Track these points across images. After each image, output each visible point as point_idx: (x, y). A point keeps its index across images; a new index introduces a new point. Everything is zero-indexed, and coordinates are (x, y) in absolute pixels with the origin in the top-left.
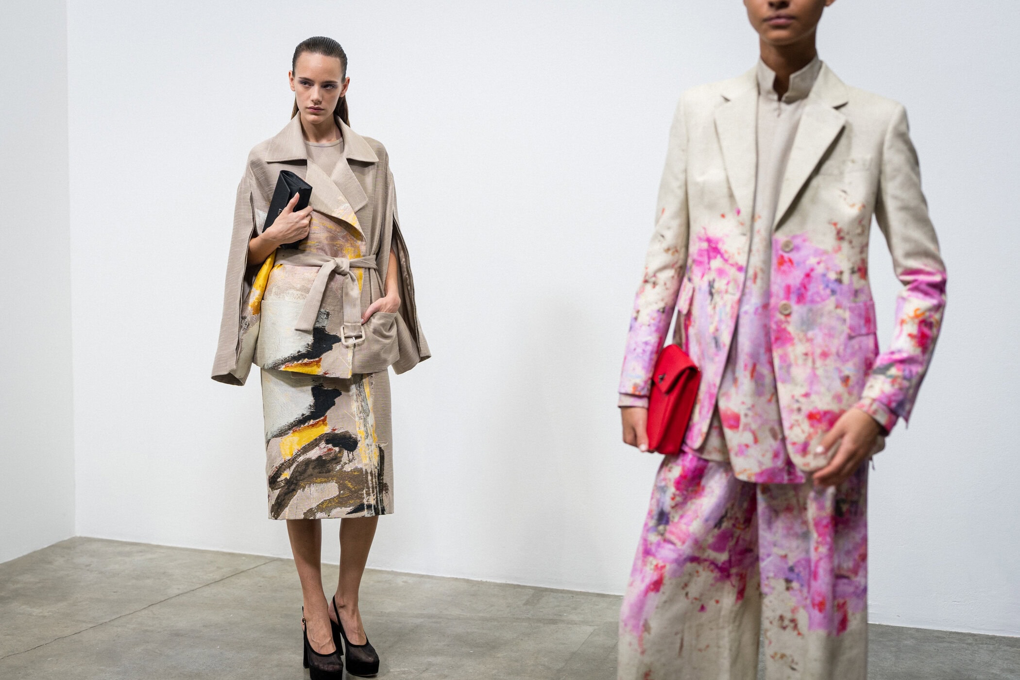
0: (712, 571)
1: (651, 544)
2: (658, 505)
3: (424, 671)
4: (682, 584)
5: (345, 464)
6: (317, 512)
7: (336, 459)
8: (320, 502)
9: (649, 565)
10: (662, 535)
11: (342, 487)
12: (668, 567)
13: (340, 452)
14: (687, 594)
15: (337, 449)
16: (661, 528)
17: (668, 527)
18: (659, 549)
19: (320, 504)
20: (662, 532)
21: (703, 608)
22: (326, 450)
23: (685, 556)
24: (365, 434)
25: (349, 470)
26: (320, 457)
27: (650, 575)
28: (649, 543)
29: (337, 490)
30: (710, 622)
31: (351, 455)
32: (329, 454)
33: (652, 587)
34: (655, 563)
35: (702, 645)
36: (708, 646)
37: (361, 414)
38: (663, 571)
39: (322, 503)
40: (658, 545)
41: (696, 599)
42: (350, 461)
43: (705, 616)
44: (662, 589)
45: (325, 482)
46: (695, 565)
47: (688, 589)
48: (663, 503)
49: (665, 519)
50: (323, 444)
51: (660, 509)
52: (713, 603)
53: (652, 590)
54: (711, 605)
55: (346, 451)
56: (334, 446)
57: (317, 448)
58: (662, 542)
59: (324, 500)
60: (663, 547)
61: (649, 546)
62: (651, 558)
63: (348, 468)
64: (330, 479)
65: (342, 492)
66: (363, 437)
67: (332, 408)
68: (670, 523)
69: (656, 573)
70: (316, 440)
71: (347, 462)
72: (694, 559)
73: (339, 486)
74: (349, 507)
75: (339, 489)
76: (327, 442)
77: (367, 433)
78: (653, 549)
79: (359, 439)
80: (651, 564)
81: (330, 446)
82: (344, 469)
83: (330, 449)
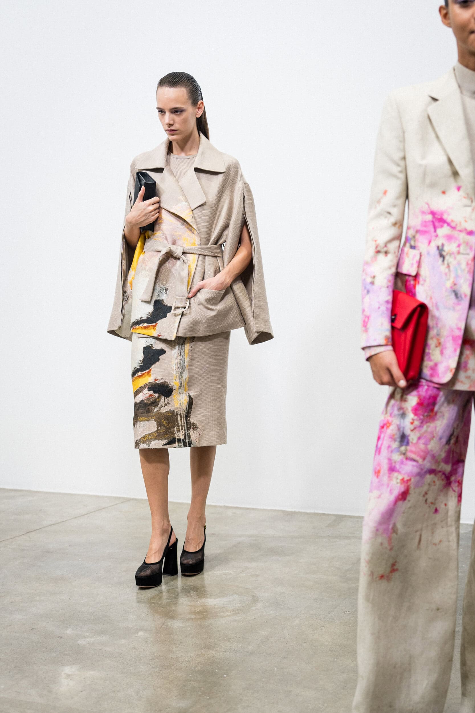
0: (443, 480)
1: (395, 462)
2: (399, 429)
3: (241, 573)
4: (423, 493)
5: (162, 406)
6: (140, 443)
7: (155, 403)
8: (142, 436)
9: (394, 479)
10: (404, 454)
11: (159, 424)
12: (413, 480)
13: (158, 397)
14: (426, 500)
15: (156, 395)
16: (403, 448)
17: (409, 448)
18: (403, 466)
19: (142, 437)
20: (404, 452)
21: (436, 511)
22: (147, 395)
23: (425, 470)
24: (179, 384)
25: (164, 411)
26: (143, 400)
27: (398, 488)
28: (393, 462)
29: (156, 426)
30: (442, 521)
31: (166, 400)
32: (150, 399)
33: (400, 497)
34: (400, 477)
35: (436, 540)
36: (441, 541)
37: (179, 369)
38: (409, 483)
39: (144, 437)
40: (402, 463)
41: (432, 503)
42: (166, 405)
43: (438, 517)
44: (408, 498)
45: (146, 420)
46: (432, 476)
47: (427, 497)
48: (404, 428)
49: (406, 441)
50: (146, 391)
51: (401, 433)
52: (443, 506)
53: (400, 500)
54: (441, 507)
55: (163, 397)
56: (155, 392)
57: (141, 394)
58: (404, 460)
59: (146, 435)
60: (406, 464)
61: (394, 464)
62: (396, 474)
63: (164, 410)
64: (150, 418)
65: (159, 428)
66: (178, 387)
67: (156, 363)
68: (410, 444)
69: (403, 486)
70: (141, 387)
71: (164, 405)
72: (432, 471)
73: (157, 423)
74: (165, 440)
75: (157, 426)
76: (150, 389)
77: (181, 384)
78: (398, 467)
79: (174, 388)
80: (397, 479)
81: (151, 392)
82: (161, 411)
83: (151, 395)
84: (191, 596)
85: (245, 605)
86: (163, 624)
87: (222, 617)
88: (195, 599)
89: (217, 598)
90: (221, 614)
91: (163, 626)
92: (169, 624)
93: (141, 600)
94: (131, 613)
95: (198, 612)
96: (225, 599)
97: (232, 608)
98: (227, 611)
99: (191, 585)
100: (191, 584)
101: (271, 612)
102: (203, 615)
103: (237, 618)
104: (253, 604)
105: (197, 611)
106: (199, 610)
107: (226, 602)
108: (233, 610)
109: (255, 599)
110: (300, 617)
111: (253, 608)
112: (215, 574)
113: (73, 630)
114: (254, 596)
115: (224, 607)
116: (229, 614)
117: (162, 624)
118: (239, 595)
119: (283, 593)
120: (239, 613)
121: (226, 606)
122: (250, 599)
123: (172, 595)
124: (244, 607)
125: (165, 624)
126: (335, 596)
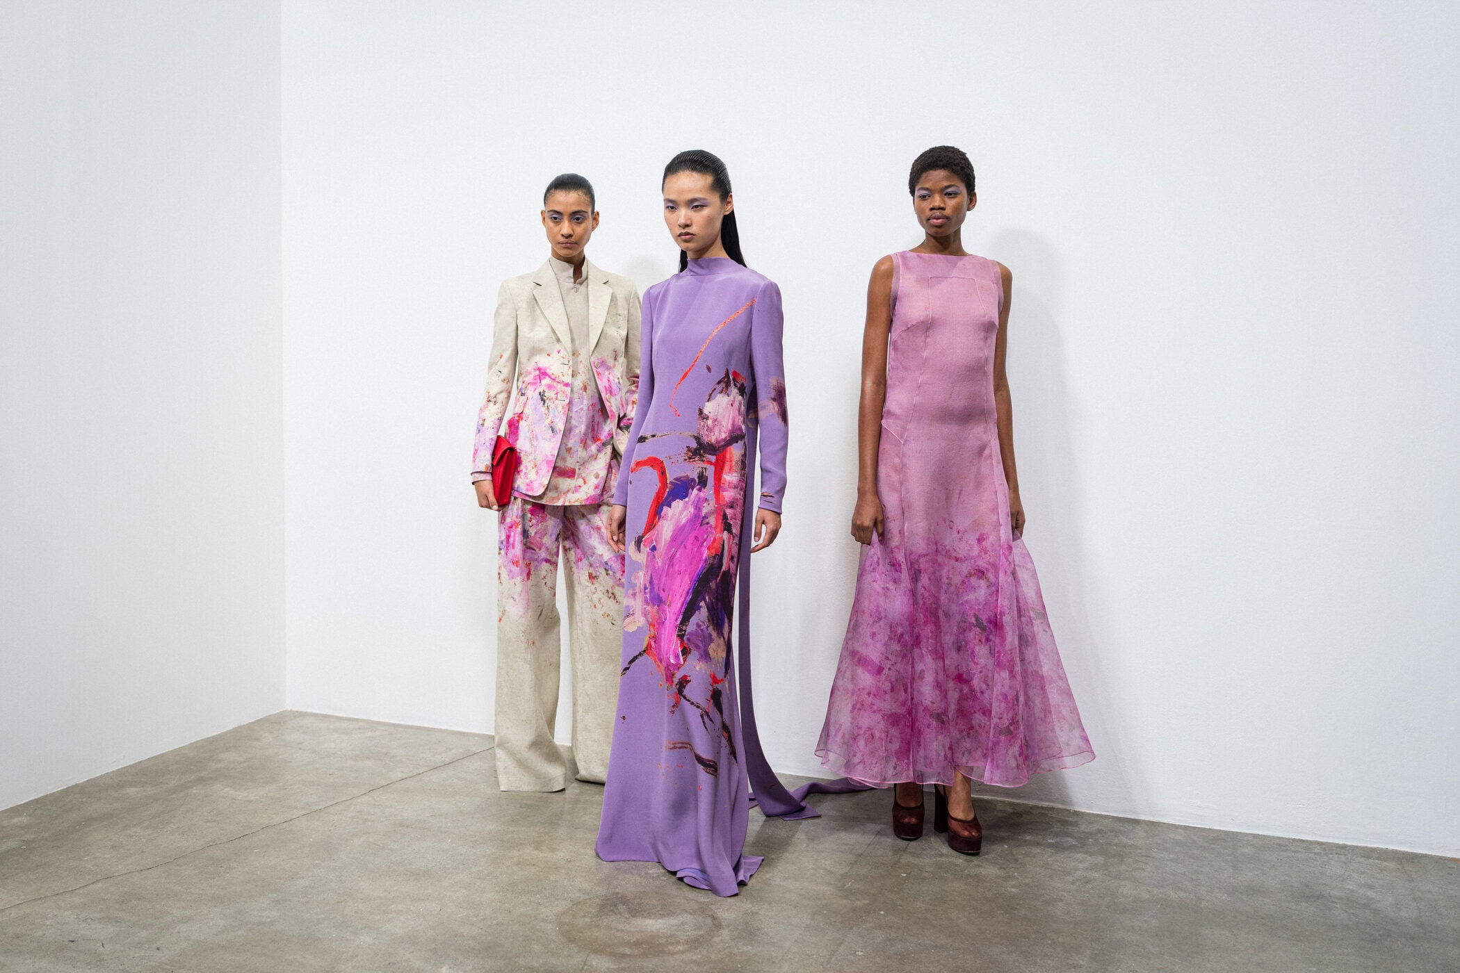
84: (620, 913)
85: (701, 932)
86: (585, 964)
87: (673, 954)
88: (626, 918)
89: (659, 918)
90: (670, 948)
91: (586, 967)
92: (594, 963)
93: (547, 916)
94: (533, 940)
95: (634, 942)
96: (672, 921)
97: (685, 937)
98: (678, 943)
99: (618, 893)
100: (617, 891)
101: (745, 949)
102: (643, 948)
103: (695, 958)
104: (715, 932)
105: (632, 941)
106: (635, 939)
107: (673, 926)
108: (687, 942)
109: (717, 925)
110: (790, 959)
111: (716, 939)
112: (650, 874)
113: (450, 968)
114: (714, 918)
115: (671, 936)
116: (680, 948)
117: (583, 963)
118: (690, 914)
119: (756, 913)
120: (696, 948)
121: (674, 934)
122: (709, 921)
123: (591, 909)
124: (702, 936)
125: (588, 963)
126: (835, 922)
